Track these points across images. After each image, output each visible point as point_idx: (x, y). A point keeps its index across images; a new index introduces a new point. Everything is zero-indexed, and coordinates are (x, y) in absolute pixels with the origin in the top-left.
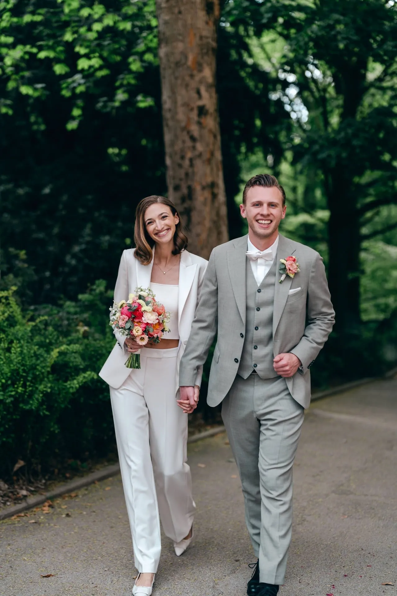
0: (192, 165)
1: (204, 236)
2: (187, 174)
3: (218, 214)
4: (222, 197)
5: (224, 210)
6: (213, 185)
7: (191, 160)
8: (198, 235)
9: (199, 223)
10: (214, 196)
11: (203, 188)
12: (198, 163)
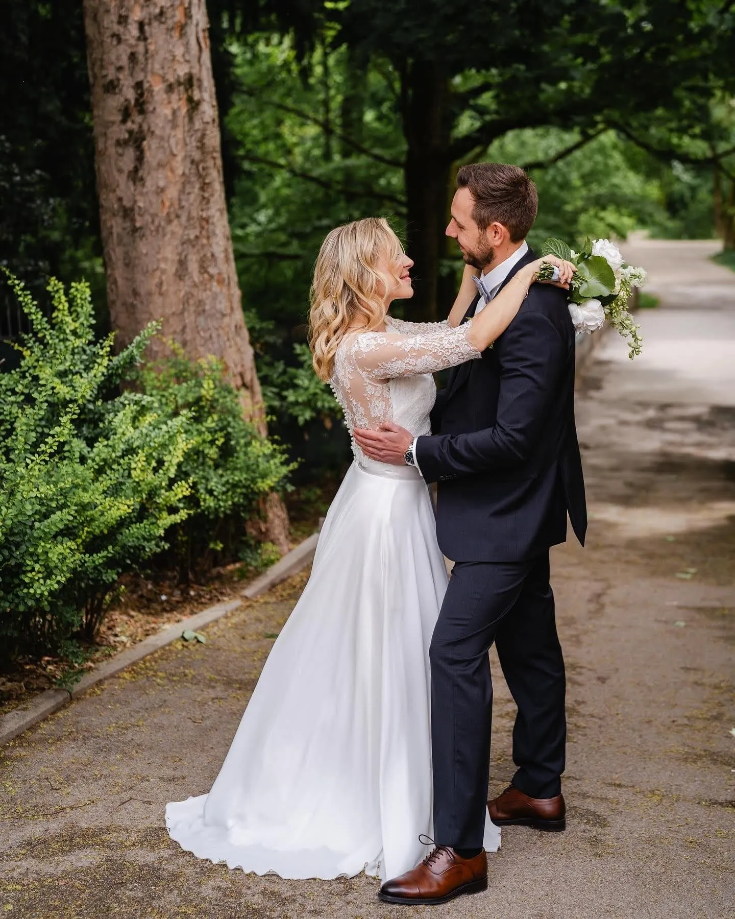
0: (143, 37)
1: (172, 193)
2: (133, 57)
3: (202, 147)
4: (209, 110)
5: (214, 138)
6: (189, 82)
7: (141, 25)
8: (161, 191)
9: (161, 165)
10: (194, 105)
11: (170, 88)
12: (156, 31)
